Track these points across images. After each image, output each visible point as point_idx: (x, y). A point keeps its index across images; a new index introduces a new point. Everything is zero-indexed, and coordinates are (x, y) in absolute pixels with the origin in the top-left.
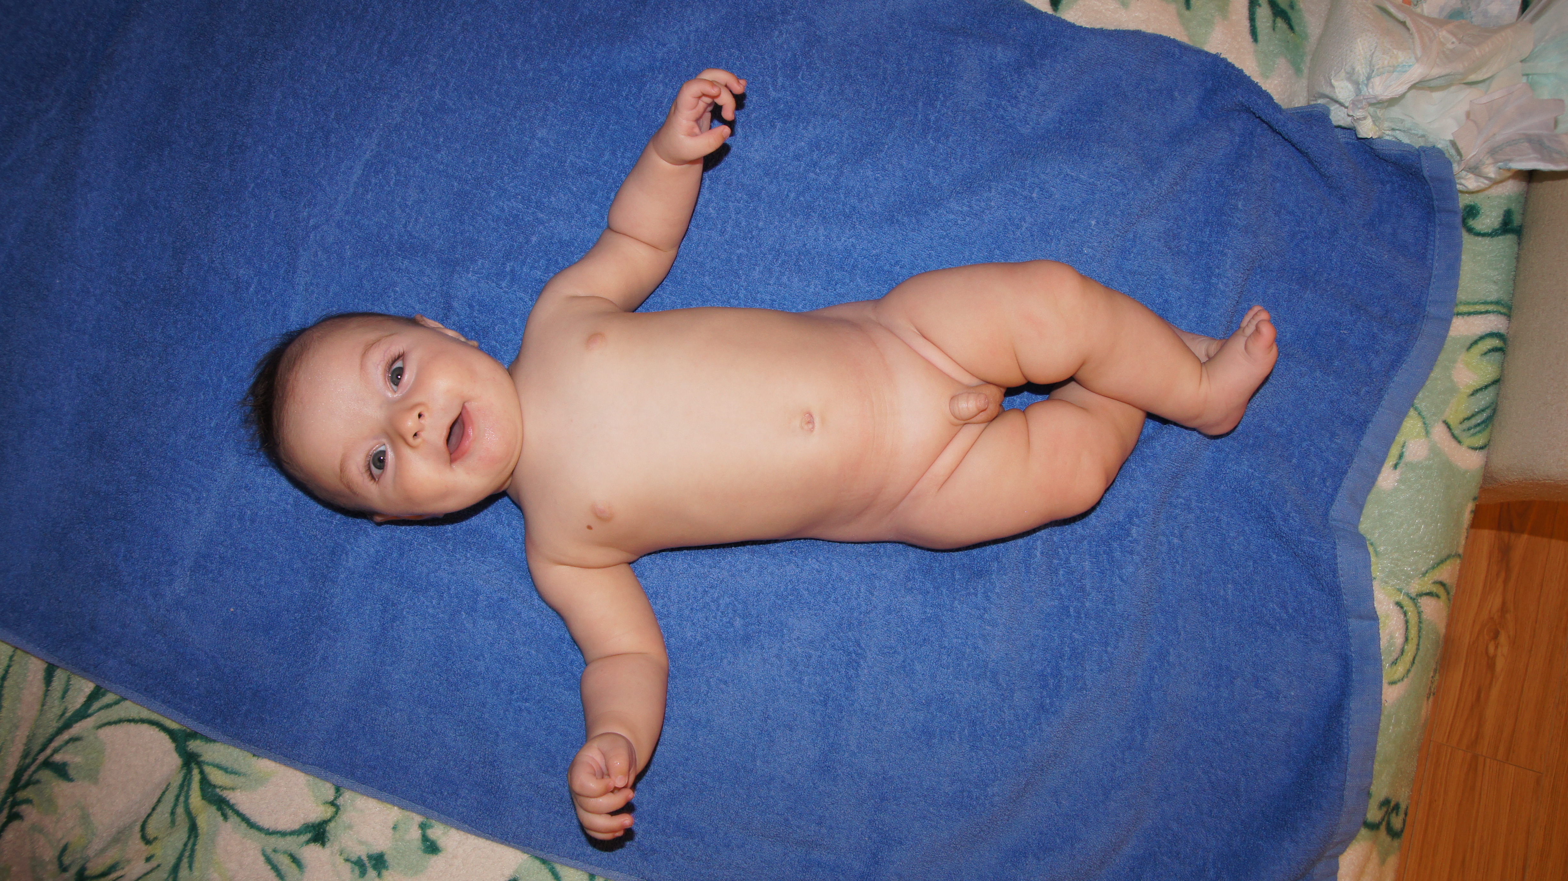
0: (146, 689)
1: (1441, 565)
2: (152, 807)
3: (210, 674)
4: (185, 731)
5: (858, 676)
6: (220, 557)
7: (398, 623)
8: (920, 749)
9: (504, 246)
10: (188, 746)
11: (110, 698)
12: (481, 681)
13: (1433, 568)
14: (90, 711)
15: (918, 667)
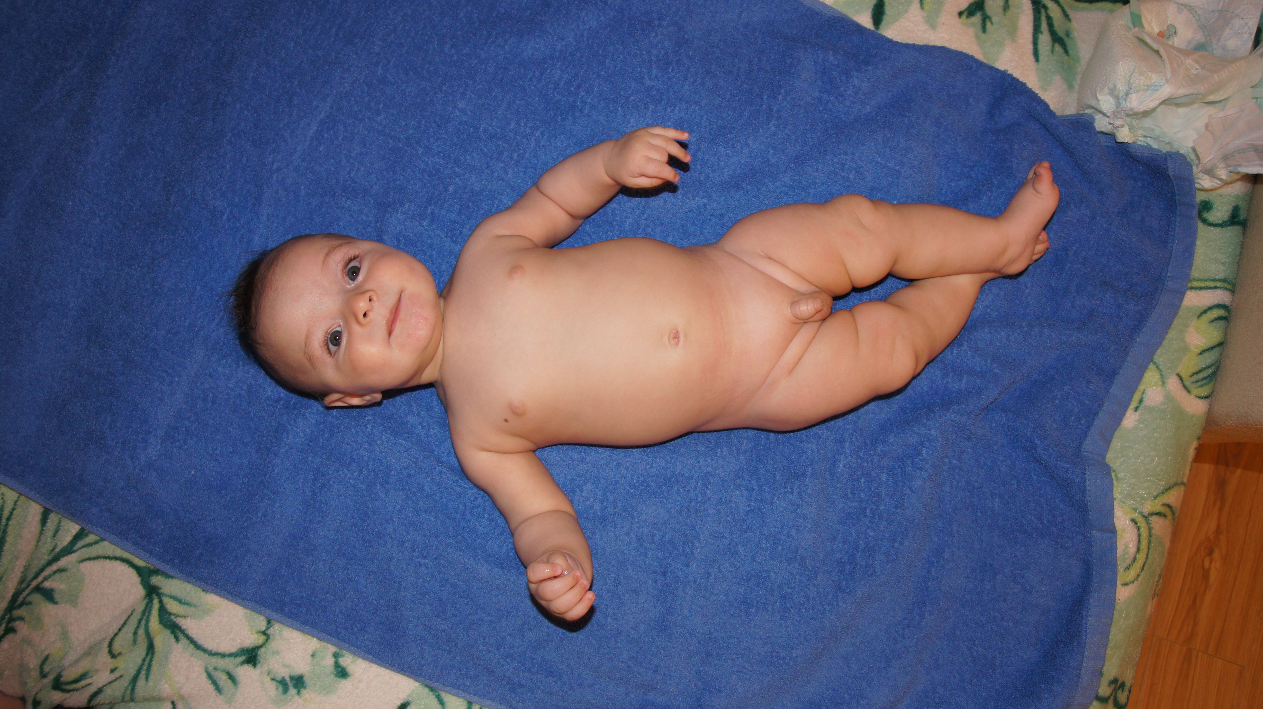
0: (120, 533)
1: (1169, 491)
2: (119, 627)
3: (172, 523)
4: (149, 568)
5: (693, 554)
6: (186, 430)
7: (325, 490)
8: (740, 616)
9: (427, 192)
10: (151, 580)
11: (91, 538)
12: (390, 540)
13: (1163, 493)
14: (75, 548)
15: (741, 549)
